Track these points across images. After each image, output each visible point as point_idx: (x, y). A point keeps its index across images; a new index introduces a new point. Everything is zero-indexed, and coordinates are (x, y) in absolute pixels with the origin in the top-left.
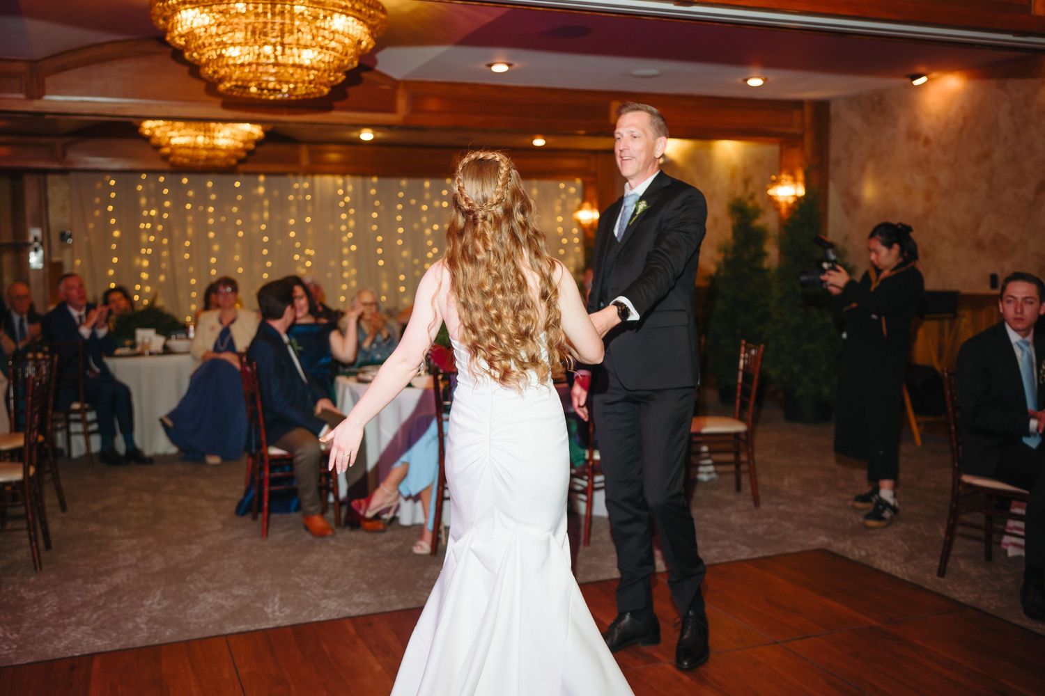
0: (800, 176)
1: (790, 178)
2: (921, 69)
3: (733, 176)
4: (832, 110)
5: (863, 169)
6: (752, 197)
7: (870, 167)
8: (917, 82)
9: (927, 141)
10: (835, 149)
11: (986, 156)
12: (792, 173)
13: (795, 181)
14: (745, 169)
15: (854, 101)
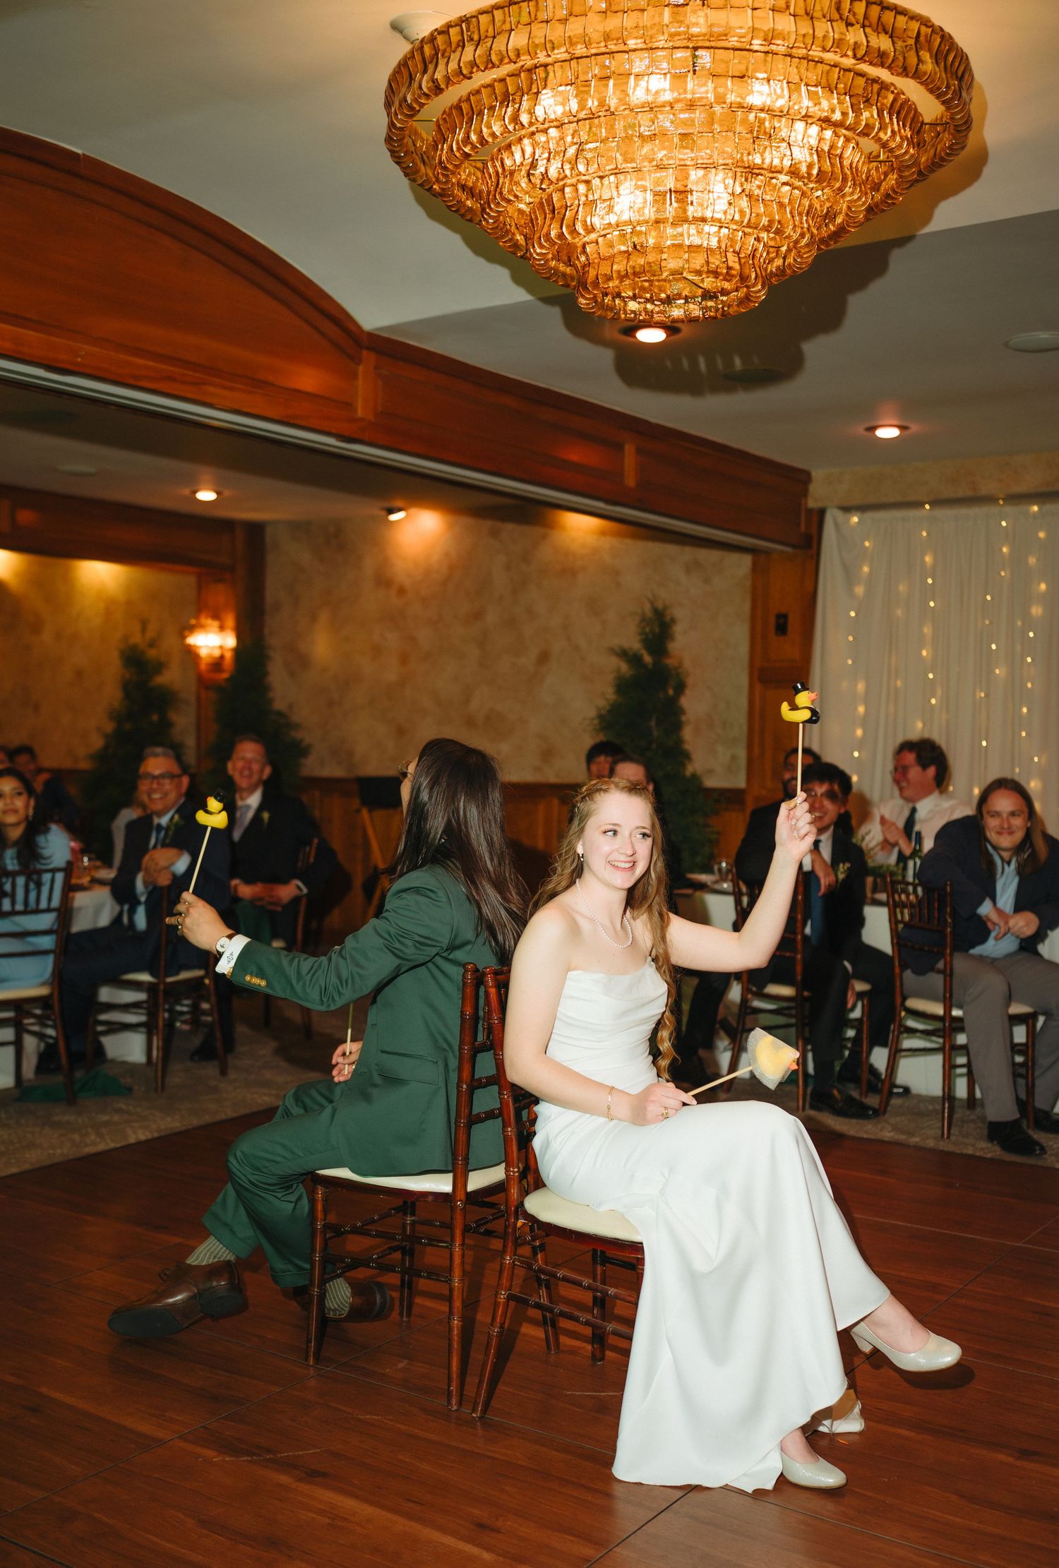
0: (230, 621)
1: (216, 624)
2: (399, 503)
3: (108, 612)
4: (268, 539)
5: (314, 618)
6: (152, 644)
7: (324, 617)
8: (393, 517)
9: (402, 591)
10: (274, 589)
11: (478, 615)
12: (216, 616)
13: (222, 628)
14: (129, 603)
15: (300, 529)
